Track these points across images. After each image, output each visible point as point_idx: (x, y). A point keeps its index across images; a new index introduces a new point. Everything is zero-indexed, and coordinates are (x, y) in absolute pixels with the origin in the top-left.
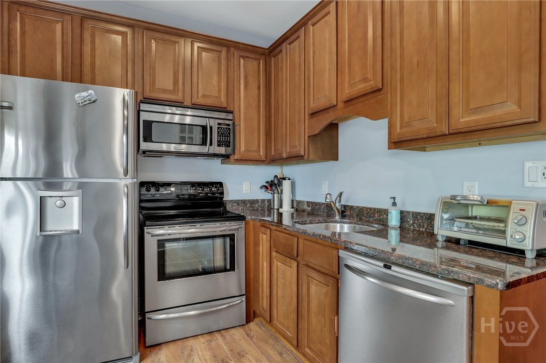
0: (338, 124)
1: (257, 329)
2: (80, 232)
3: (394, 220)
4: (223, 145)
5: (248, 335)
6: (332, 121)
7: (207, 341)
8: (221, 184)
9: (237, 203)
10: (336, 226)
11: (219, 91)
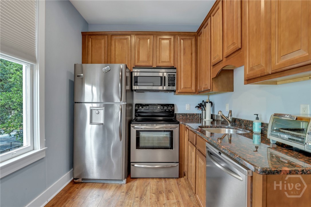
0: (233, 70)
1: (184, 181)
2: (104, 124)
3: (257, 128)
4: (171, 85)
5: (178, 183)
6: (223, 68)
7: (157, 182)
8: (173, 105)
9: (182, 115)
10: (226, 130)
11: (170, 58)
